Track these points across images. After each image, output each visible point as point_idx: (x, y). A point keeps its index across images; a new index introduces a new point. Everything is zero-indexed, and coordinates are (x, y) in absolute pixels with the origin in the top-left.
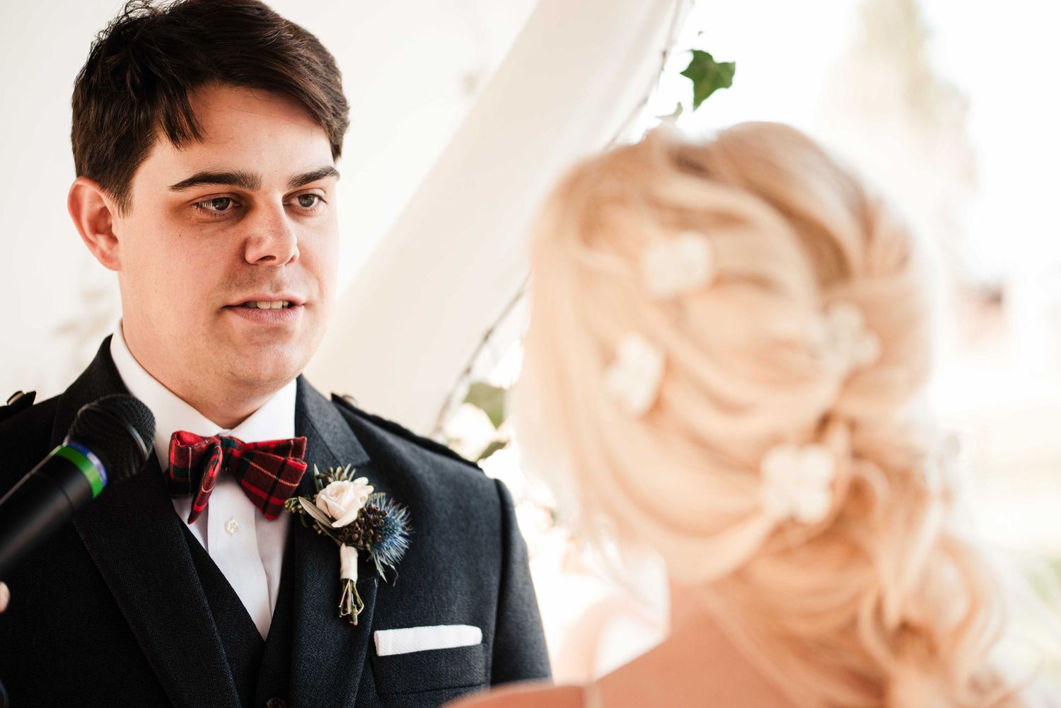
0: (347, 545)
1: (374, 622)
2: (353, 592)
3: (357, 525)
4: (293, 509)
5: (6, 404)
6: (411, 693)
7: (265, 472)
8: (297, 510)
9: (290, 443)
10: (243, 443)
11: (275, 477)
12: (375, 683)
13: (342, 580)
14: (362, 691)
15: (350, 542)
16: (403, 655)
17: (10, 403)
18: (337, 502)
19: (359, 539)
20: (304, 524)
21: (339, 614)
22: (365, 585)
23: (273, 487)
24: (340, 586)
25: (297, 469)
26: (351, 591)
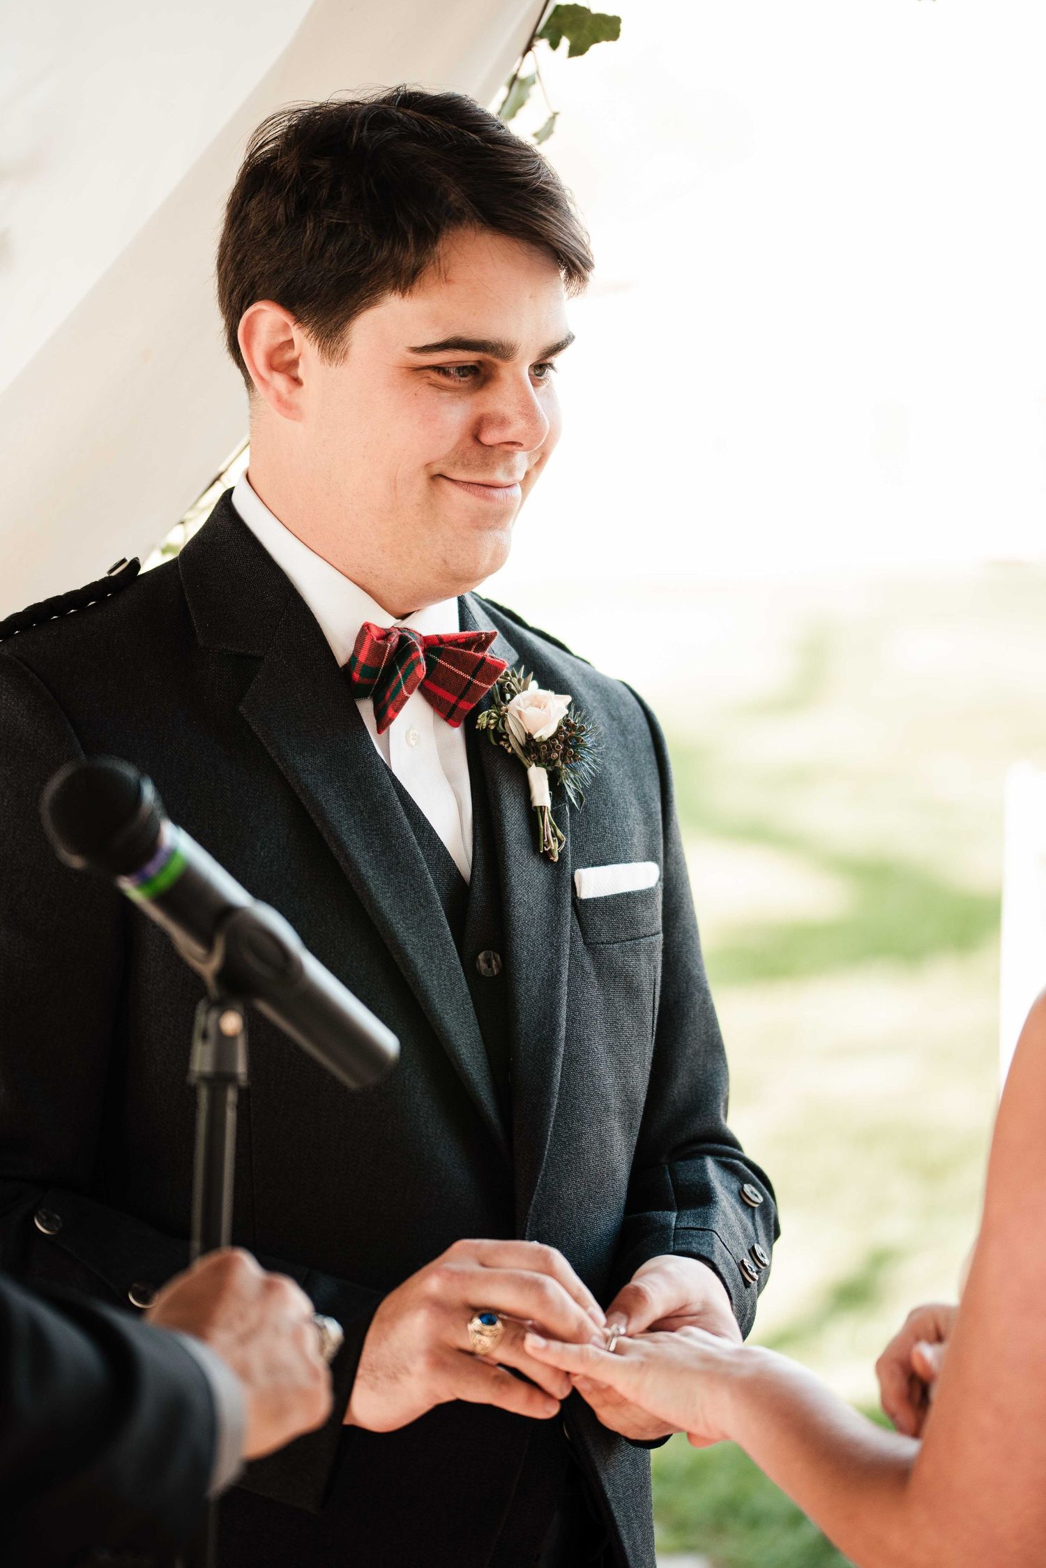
0: (536, 765)
1: (572, 857)
2: (551, 823)
4: (485, 725)
5: (107, 575)
6: (616, 942)
7: (457, 671)
9: (480, 637)
10: (420, 635)
11: (468, 677)
12: (581, 931)
13: (536, 807)
14: (573, 941)
15: (538, 763)
16: (606, 899)
17: (114, 574)
18: (538, 714)
19: (557, 759)
21: (539, 848)
22: (557, 814)
23: (466, 690)
24: (532, 815)
25: (496, 669)
26: (547, 820)
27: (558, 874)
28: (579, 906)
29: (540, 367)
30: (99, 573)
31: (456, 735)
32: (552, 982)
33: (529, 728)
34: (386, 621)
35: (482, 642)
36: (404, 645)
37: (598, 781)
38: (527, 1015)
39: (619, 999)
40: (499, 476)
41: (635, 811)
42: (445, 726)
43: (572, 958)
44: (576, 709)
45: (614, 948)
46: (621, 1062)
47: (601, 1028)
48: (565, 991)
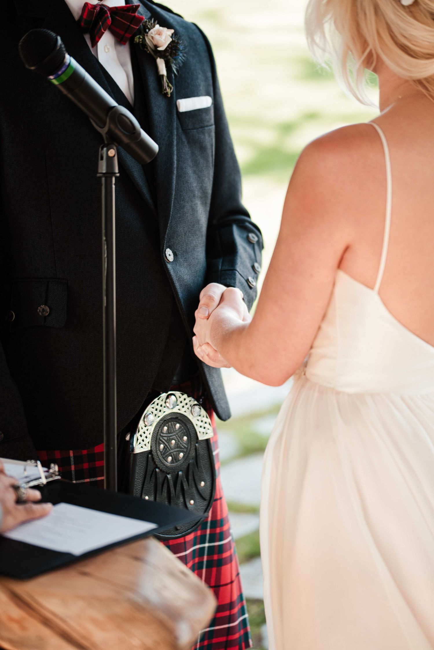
0: (160, 58)
2: (167, 81)
3: (168, 48)
4: (138, 41)
6: (195, 129)
7: (124, 21)
8: (139, 41)
9: (133, 7)
10: (109, 7)
11: (129, 24)
12: (181, 125)
13: (160, 75)
16: (190, 111)
18: (160, 37)
20: (141, 48)
21: (162, 92)
22: (169, 77)
23: (128, 29)
24: (159, 79)
26: (165, 79)
27: (171, 104)
28: (180, 116)
32: (170, 145)
33: (156, 43)
35: (134, 9)
36: (102, 10)
43: (177, 135)
44: (175, 35)
45: (195, 130)
46: (199, 177)
47: (190, 163)
48: (175, 148)
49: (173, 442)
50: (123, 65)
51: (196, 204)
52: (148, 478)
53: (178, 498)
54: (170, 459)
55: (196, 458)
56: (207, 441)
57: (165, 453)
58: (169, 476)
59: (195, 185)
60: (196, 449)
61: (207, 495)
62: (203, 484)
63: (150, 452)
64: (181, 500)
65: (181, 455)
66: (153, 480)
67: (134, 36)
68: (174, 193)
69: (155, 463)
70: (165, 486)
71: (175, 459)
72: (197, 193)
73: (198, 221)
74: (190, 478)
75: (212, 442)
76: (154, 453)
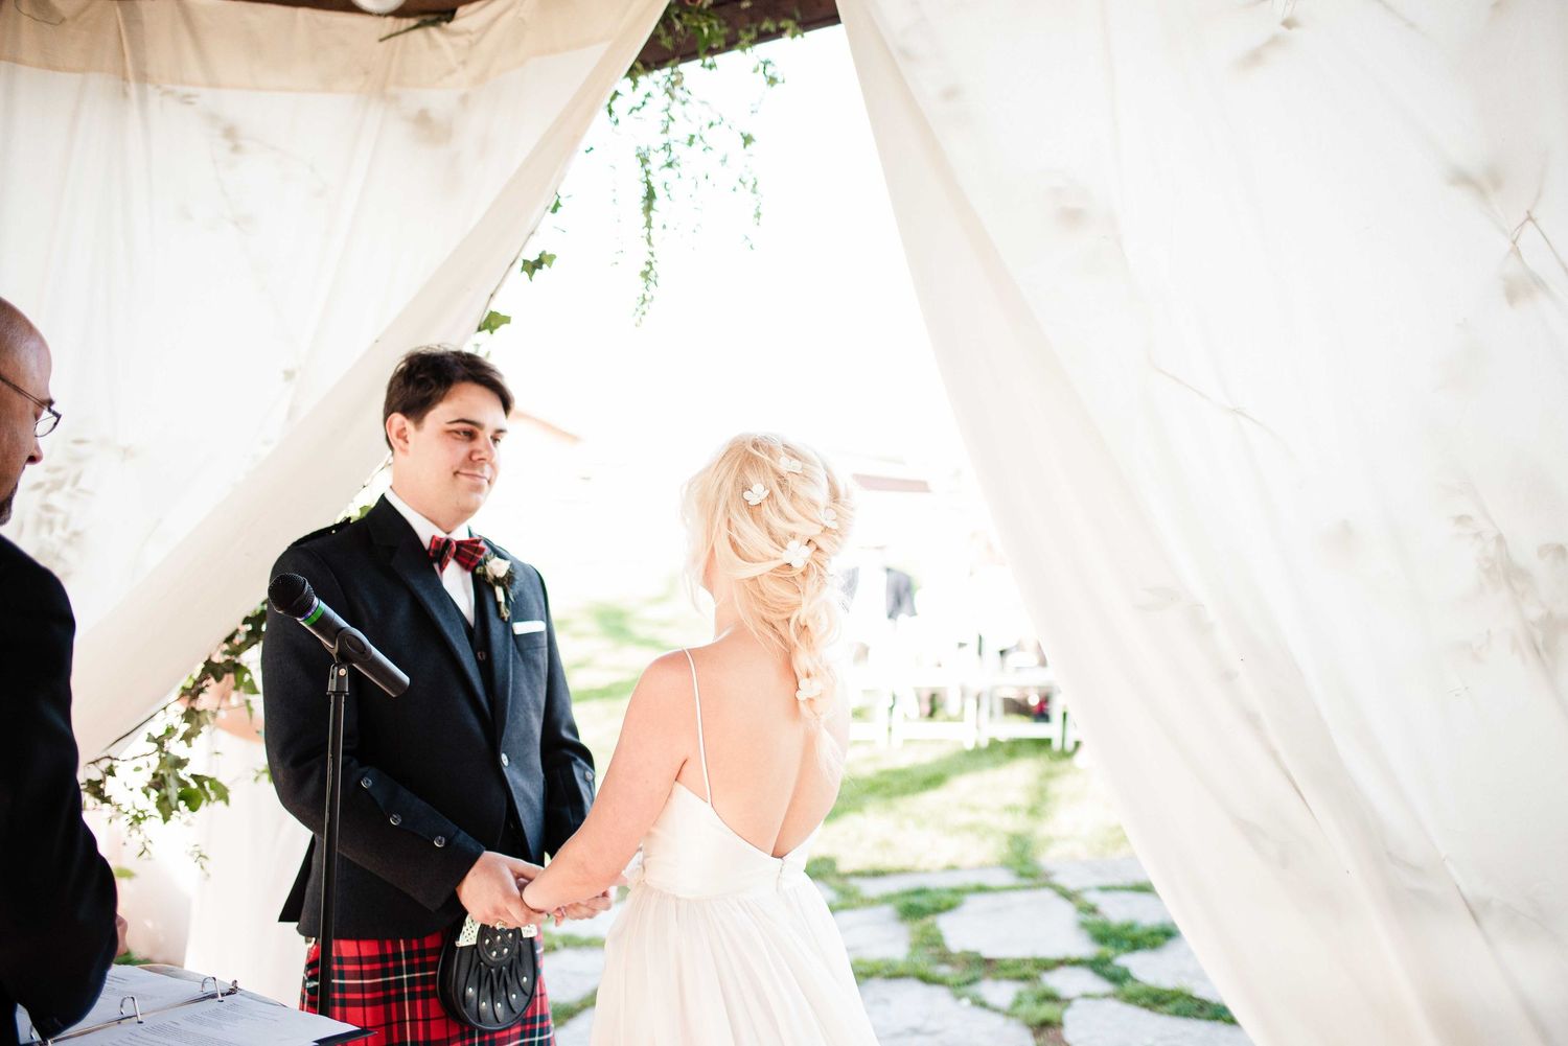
0: (498, 586)
1: (512, 619)
4: (479, 570)
6: (530, 649)
10: (454, 539)
12: (516, 645)
13: (498, 601)
14: (513, 648)
16: (525, 633)
18: (498, 567)
19: (506, 584)
20: (481, 576)
21: (500, 616)
22: (506, 604)
23: (473, 558)
24: (498, 604)
25: (482, 550)
26: (503, 606)
27: (507, 625)
28: (515, 637)
29: (495, 440)
30: (339, 519)
31: (469, 575)
32: (507, 661)
33: (495, 573)
34: (442, 535)
35: (477, 542)
36: (448, 542)
37: (521, 594)
38: (498, 673)
39: (532, 669)
40: (478, 472)
41: (535, 605)
42: (465, 572)
43: (513, 654)
44: (511, 565)
45: (529, 651)
46: (533, 692)
47: (525, 679)
48: (511, 665)
49: (499, 938)
50: (467, 591)
51: (530, 716)
52: (472, 970)
53: (501, 991)
54: (494, 953)
55: (520, 954)
56: (531, 939)
57: (490, 948)
58: (493, 970)
59: (529, 698)
60: (520, 946)
61: (528, 991)
62: (525, 979)
63: (475, 946)
64: (504, 994)
65: (506, 950)
66: (477, 972)
67: (476, 567)
68: (509, 704)
69: (479, 955)
70: (489, 979)
71: (500, 954)
72: (531, 706)
73: (532, 731)
74: (513, 972)
75: (536, 940)
76: (479, 946)
